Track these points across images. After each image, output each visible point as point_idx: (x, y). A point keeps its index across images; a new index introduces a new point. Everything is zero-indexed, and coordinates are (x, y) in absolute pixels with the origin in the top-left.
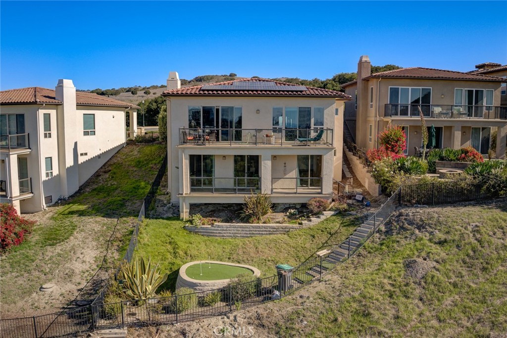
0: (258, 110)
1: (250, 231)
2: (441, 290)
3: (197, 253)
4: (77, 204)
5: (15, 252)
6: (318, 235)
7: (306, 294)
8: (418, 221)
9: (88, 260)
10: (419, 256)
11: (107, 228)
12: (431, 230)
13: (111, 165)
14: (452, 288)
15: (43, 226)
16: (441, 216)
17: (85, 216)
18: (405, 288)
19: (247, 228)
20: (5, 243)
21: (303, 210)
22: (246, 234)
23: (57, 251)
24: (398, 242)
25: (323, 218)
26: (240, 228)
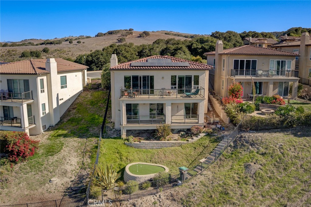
0: (163, 77)
1: (160, 145)
2: (263, 181)
3: (133, 158)
4: (61, 130)
5: (31, 160)
6: (198, 147)
7: (195, 183)
8: (251, 141)
9: (73, 164)
10: (252, 162)
11: (81, 144)
12: (258, 147)
13: (76, 104)
14: (269, 179)
15: (44, 144)
16: (263, 139)
17: (67, 137)
18: (245, 179)
19: (159, 143)
20: (25, 155)
21: (188, 133)
22: (158, 147)
23: (55, 159)
24: (241, 153)
25: (199, 137)
26: (155, 143)
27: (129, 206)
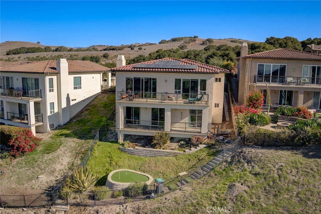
0: (166, 80)
1: (154, 153)
2: (244, 206)
3: (122, 164)
4: (66, 130)
5: (29, 156)
6: (192, 160)
7: (168, 198)
8: (249, 158)
9: (64, 164)
10: (239, 182)
11: (78, 145)
12: (254, 165)
13: (90, 106)
14: (251, 206)
15: (45, 142)
16: (263, 156)
17: (68, 137)
18: (223, 201)
19: (153, 151)
20: (24, 150)
21: (188, 143)
22: (152, 155)
23: (49, 157)
24: (233, 170)
25: (198, 148)
26: (149, 151)
27: (92, 212)
